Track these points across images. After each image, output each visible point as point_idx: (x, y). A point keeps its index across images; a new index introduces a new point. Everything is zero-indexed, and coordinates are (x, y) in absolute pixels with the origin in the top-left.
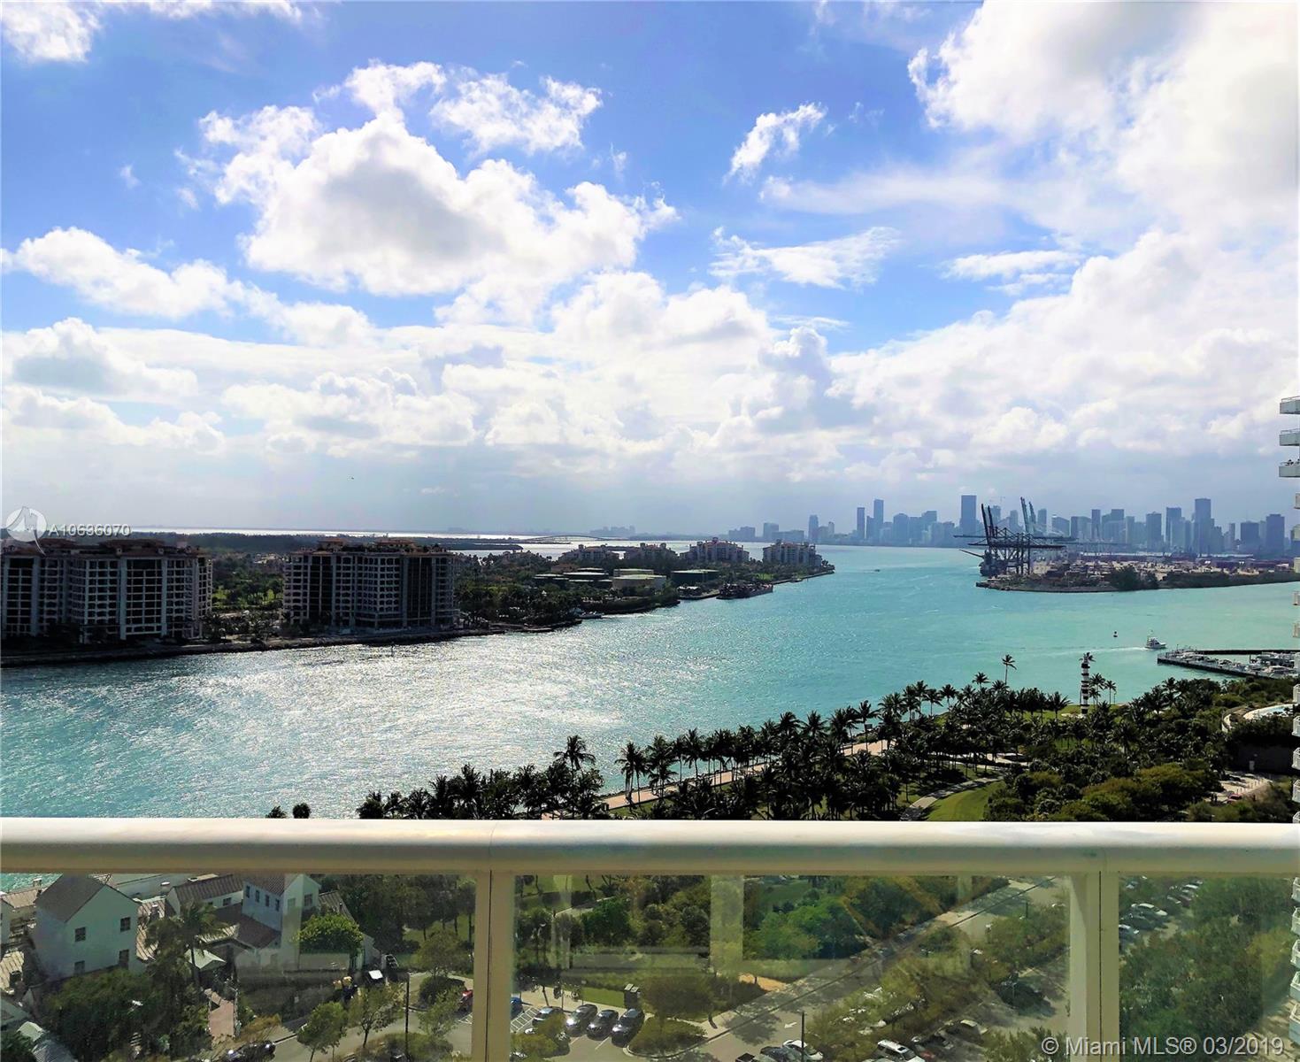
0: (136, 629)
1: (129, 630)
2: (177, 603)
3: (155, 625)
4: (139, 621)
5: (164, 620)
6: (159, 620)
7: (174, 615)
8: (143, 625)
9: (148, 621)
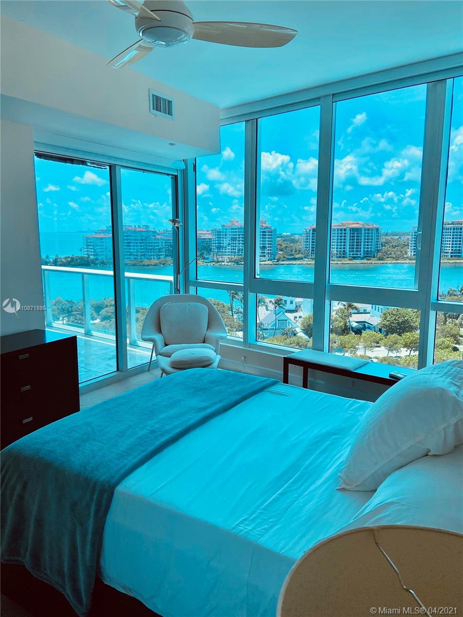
0: (352, 254)
1: (350, 254)
2: (367, 245)
3: (359, 253)
4: (353, 251)
5: (362, 251)
6: (360, 251)
7: (366, 250)
8: (355, 253)
9: (356, 251)
